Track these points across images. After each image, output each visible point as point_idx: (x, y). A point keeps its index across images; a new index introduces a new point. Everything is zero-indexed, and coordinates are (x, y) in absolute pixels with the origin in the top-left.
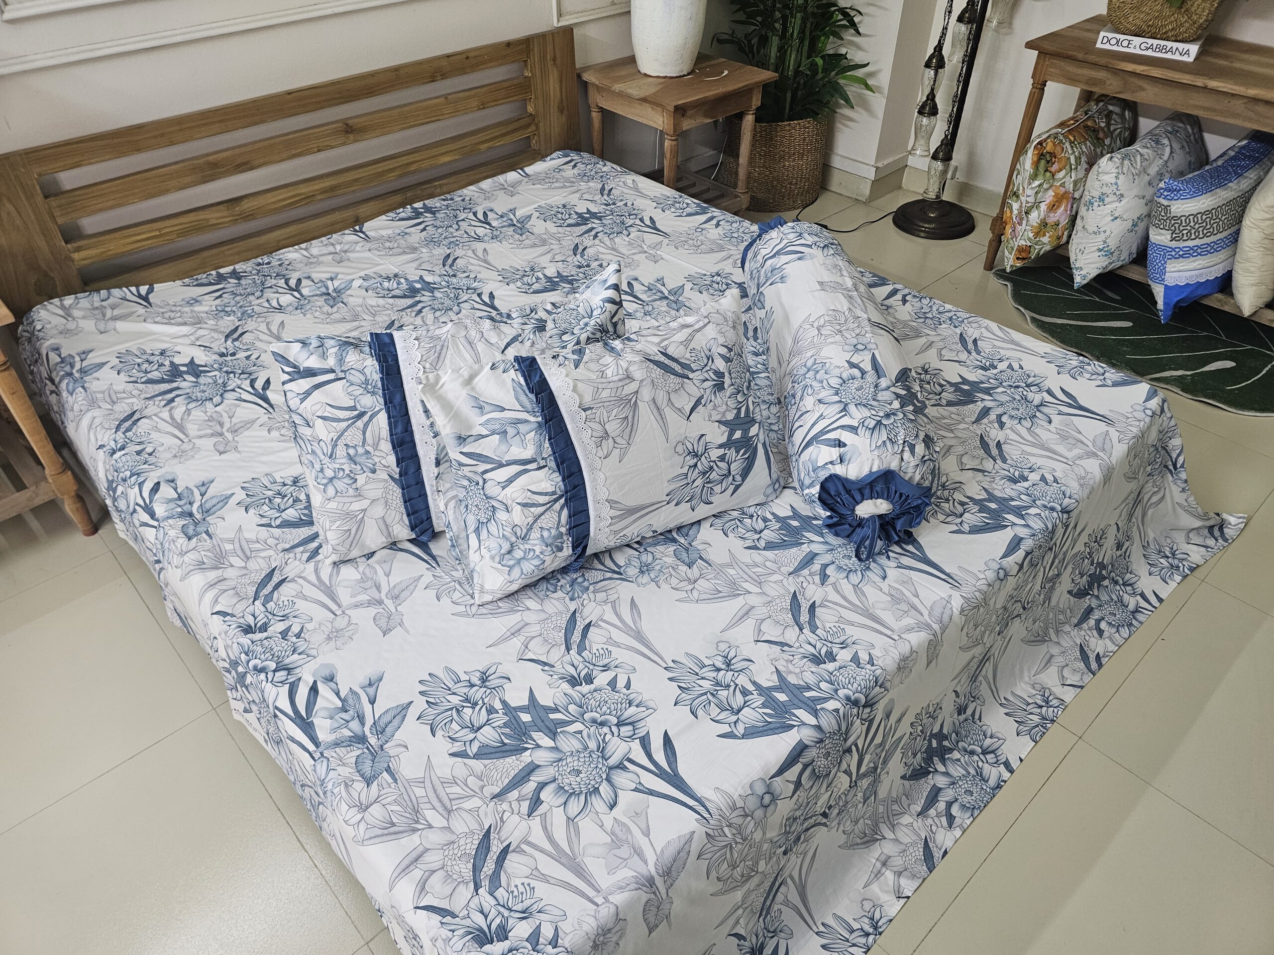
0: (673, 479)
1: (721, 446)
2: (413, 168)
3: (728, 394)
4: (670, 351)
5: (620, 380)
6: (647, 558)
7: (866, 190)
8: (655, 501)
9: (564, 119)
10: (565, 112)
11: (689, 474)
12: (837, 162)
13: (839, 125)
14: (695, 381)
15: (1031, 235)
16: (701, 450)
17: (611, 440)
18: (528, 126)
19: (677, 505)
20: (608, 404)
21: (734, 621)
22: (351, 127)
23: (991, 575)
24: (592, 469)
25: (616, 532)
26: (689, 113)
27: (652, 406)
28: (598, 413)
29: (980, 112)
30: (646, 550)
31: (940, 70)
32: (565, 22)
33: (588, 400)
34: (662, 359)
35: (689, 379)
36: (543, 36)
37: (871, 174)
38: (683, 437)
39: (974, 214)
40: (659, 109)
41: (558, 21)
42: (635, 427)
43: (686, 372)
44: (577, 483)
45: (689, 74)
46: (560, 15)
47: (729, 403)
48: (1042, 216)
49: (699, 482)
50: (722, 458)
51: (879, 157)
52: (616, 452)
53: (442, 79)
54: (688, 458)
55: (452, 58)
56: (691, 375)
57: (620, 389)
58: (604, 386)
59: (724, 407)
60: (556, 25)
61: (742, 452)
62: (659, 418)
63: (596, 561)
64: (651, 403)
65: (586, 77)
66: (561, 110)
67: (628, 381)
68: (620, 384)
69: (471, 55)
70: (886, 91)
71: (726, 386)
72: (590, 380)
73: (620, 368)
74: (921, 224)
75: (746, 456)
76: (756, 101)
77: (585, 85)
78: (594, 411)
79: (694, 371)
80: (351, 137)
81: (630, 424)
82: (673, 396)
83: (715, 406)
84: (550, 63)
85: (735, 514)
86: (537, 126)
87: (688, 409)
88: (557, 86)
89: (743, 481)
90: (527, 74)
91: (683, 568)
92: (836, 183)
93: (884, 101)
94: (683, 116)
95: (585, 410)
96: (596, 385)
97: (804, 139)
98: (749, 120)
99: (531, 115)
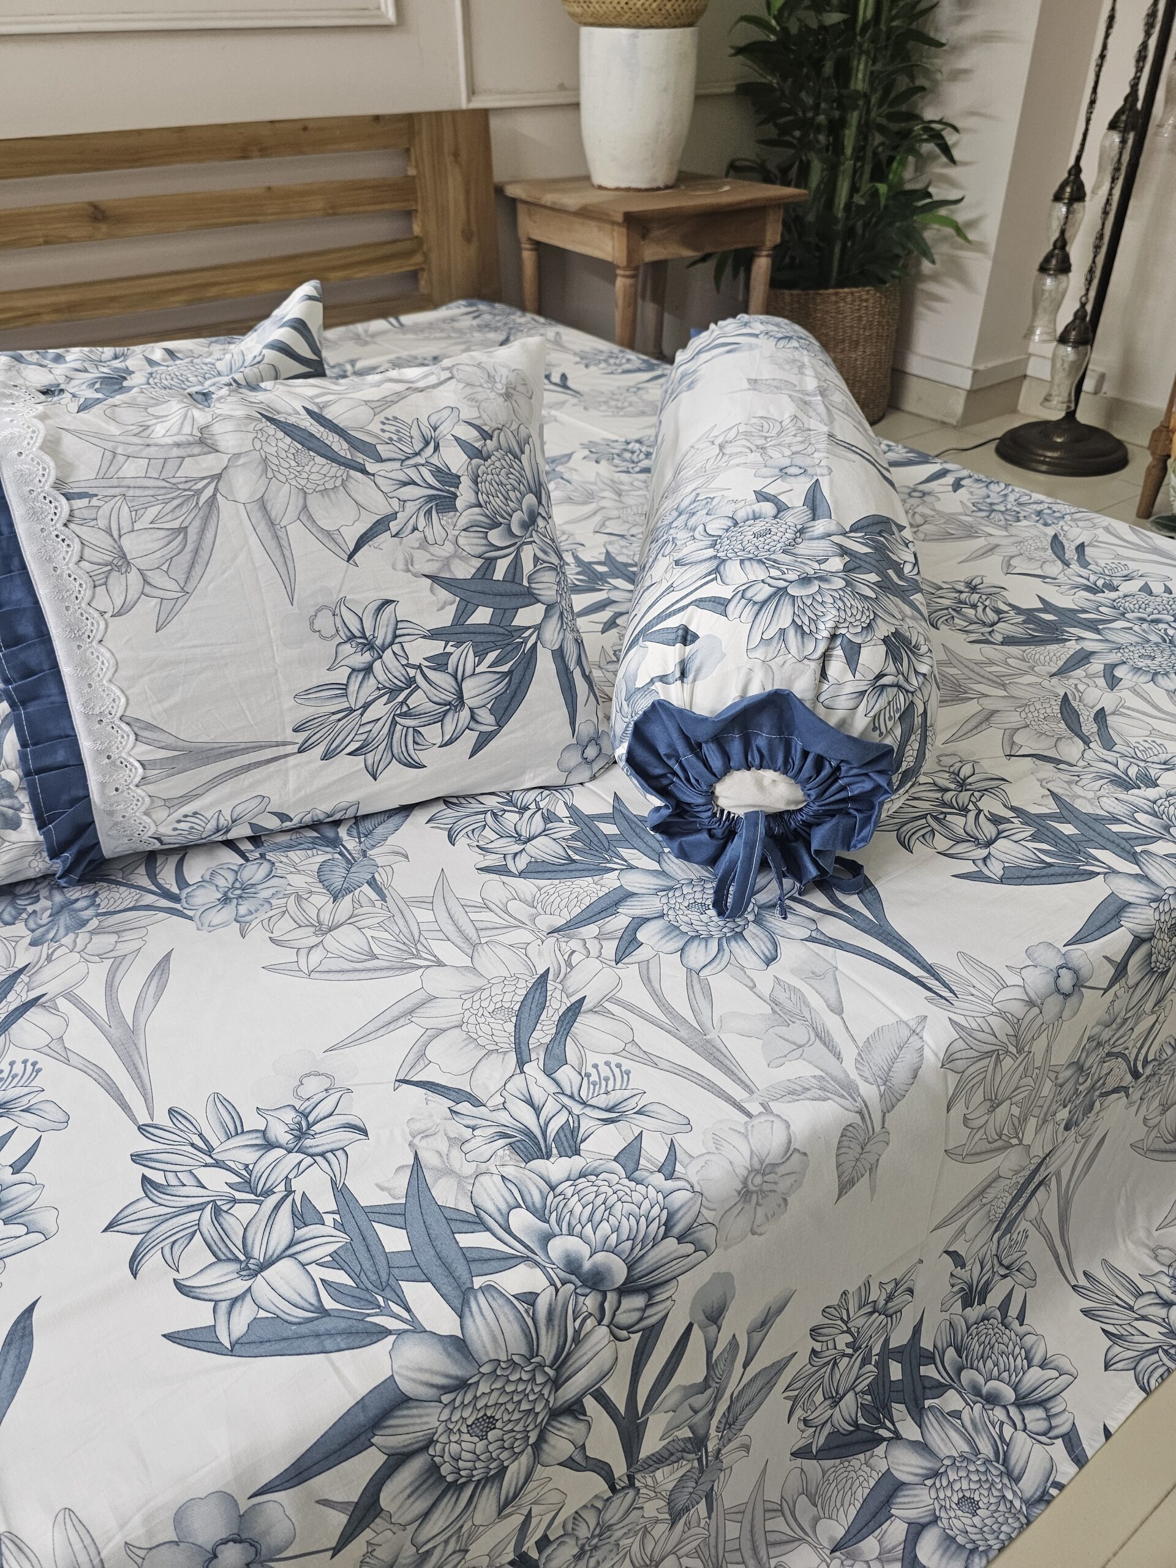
0: (308, 691)
1: (434, 634)
2: (213, 292)
3: (463, 521)
4: (329, 413)
5: (178, 445)
6: (254, 872)
7: (958, 406)
8: (261, 737)
9: (472, 251)
10: (475, 239)
11: (353, 687)
12: (915, 365)
13: (920, 309)
14: (378, 480)
16: (382, 635)
17: (134, 577)
18: (410, 253)
19: (326, 757)
20: (138, 492)
21: (371, 1027)
22: (103, 212)
23: (1037, 981)
24: (76, 635)
25: (170, 804)
26: (656, 233)
27: (257, 515)
28: (106, 509)
29: (1142, 282)
30: (263, 856)
31: (1076, 206)
32: (478, 103)
33: (83, 475)
34: (308, 423)
35: (364, 472)
36: (438, 114)
37: (965, 381)
38: (335, 598)
39: (1129, 447)
40: (608, 227)
41: (469, 100)
42: (204, 555)
43: (360, 458)
44: (33, 662)
45: (667, 187)
46: (472, 92)
47: (461, 541)
49: (379, 709)
50: (440, 662)
51: (978, 356)
52: (148, 606)
53: (261, 156)
54: (347, 648)
55: (278, 126)
56: (371, 467)
57: (171, 465)
58: (131, 450)
59: (449, 547)
60: (464, 105)
61: (492, 656)
62: (271, 544)
63: (142, 870)
64: (254, 509)
65: (512, 191)
66: (468, 236)
67: (196, 450)
68: (176, 452)
69: (310, 125)
70: (992, 248)
71: (460, 503)
72: (97, 435)
73: (188, 422)
74: (1040, 452)
75: (505, 668)
76: (773, 234)
77: (513, 203)
78: (95, 502)
79: (380, 460)
80: (104, 228)
81: (190, 547)
82: (314, 502)
83: (425, 543)
84: (449, 159)
85: (492, 802)
86: (425, 255)
87: (351, 538)
88: (461, 198)
89: (500, 724)
90: (412, 172)
91: (321, 899)
92: (914, 398)
93: (989, 264)
94: (644, 237)
95: (68, 497)
96: (109, 445)
97: (860, 318)
98: (762, 265)
99: (417, 237)
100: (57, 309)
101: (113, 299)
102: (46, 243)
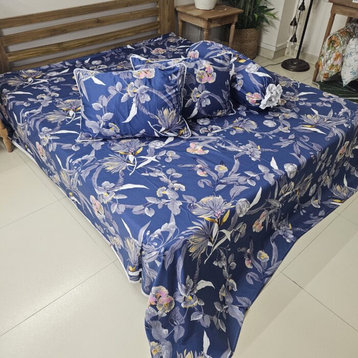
2: (119, 36)
7: (272, 55)
10: (170, 21)
12: (262, 45)
15: (328, 69)
18: (157, 25)
37: (274, 49)
45: (213, 9)
48: (332, 63)
51: (277, 43)
65: (178, 9)
74: (291, 66)
76: (236, 20)
77: (177, 12)
80: (99, 24)
84: (166, 4)
86: (160, 26)
88: (168, 11)
90: (158, 7)
92: (262, 53)
93: (280, 23)
94: (211, 22)
97: (251, 36)
98: (233, 26)
99: (158, 21)
100: (89, 42)
101: (100, 39)
102: (88, 28)
